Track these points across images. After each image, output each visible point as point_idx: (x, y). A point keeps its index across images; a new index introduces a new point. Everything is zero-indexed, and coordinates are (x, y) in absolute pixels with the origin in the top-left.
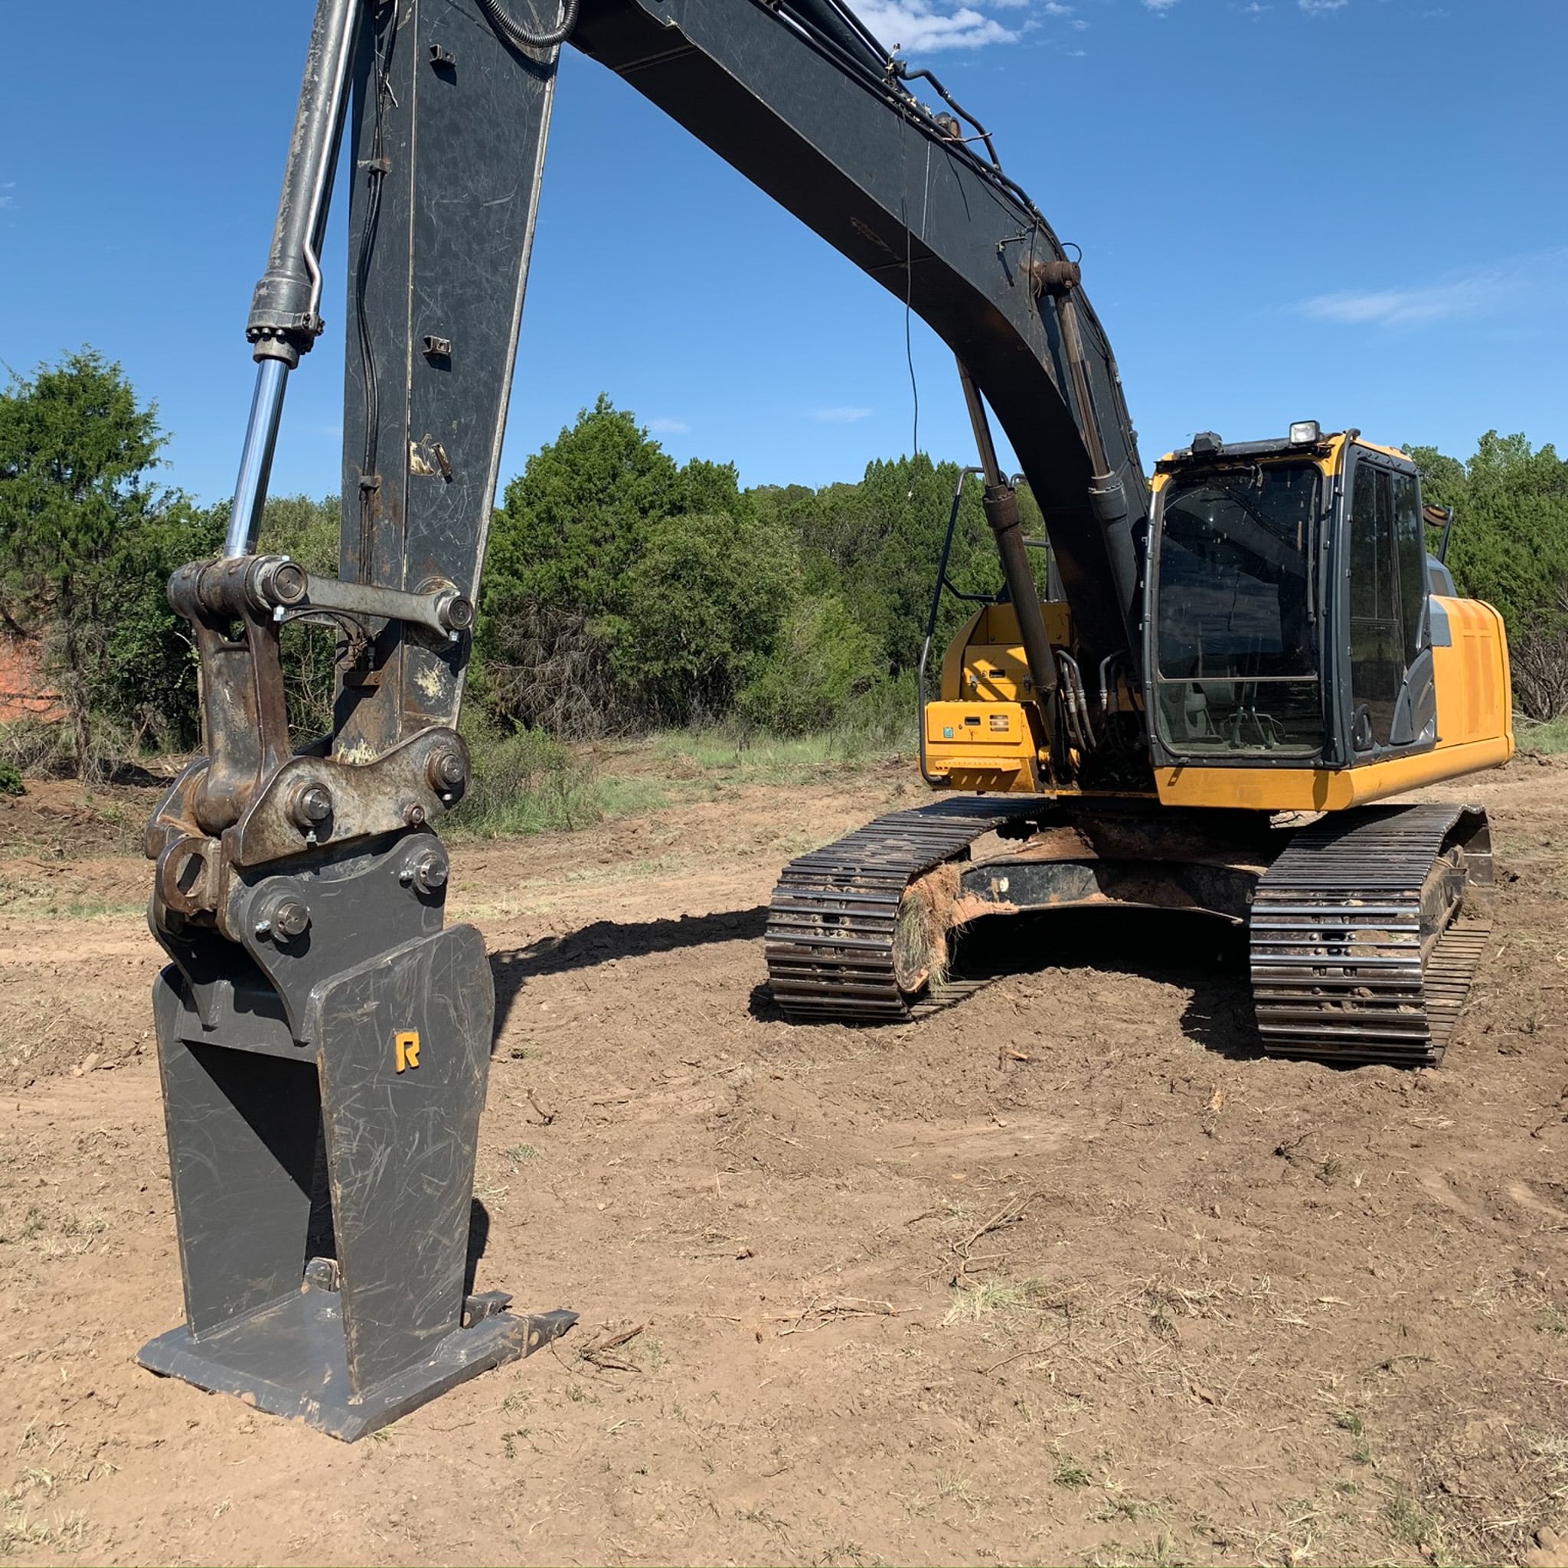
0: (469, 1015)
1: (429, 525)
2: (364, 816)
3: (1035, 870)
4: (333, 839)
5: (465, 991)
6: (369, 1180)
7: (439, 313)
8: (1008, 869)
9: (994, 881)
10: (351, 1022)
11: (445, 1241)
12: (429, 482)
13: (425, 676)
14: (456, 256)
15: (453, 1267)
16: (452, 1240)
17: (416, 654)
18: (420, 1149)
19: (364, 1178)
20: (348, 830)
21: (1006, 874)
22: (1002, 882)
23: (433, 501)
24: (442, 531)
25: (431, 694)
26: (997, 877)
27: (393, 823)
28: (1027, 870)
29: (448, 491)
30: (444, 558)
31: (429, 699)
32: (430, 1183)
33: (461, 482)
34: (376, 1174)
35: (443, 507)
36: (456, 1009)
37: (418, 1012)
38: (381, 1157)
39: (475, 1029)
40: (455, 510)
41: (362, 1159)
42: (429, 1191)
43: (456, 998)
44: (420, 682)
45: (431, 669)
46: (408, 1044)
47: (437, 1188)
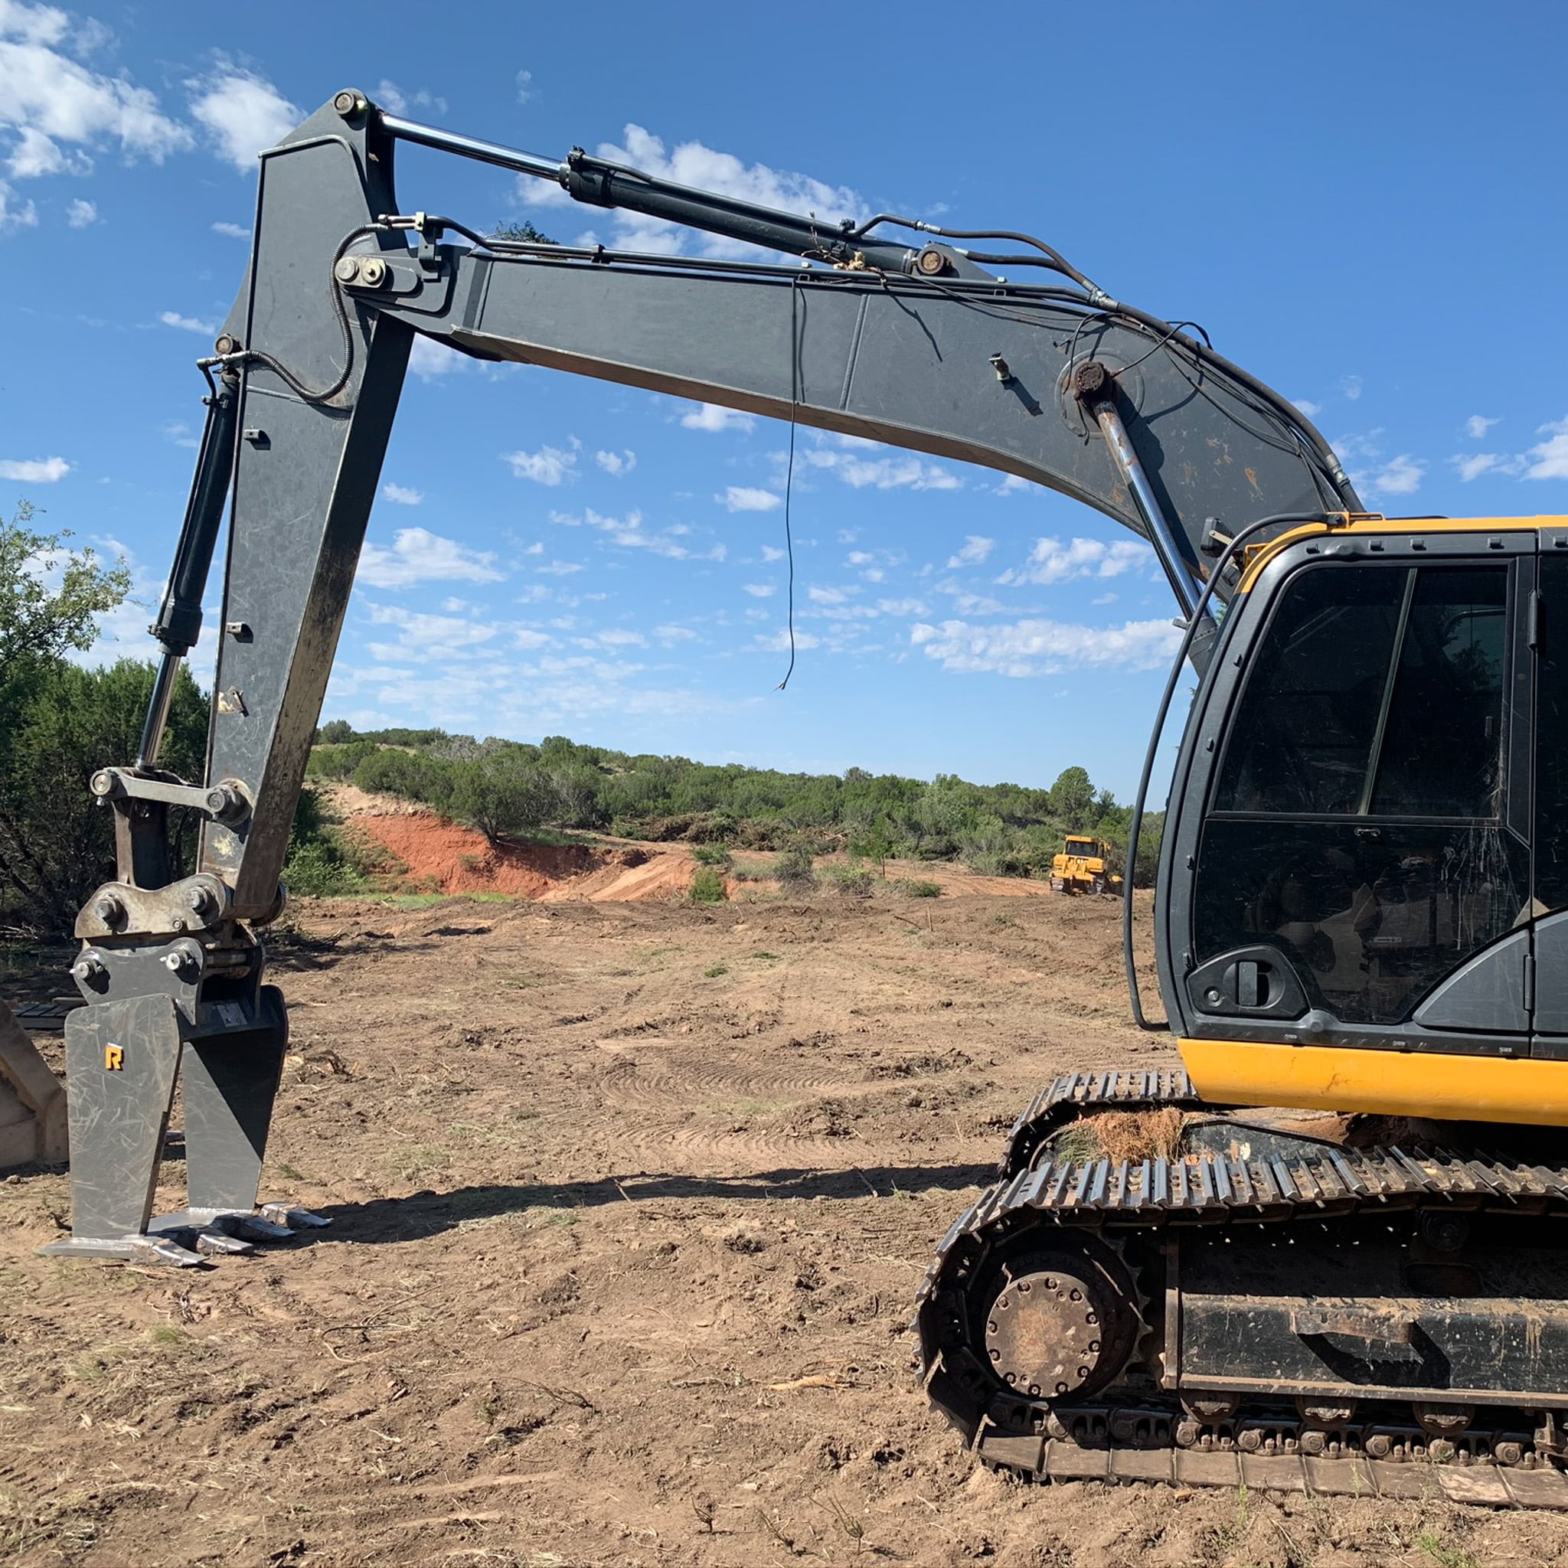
0: (159, 1049)
1: (229, 745)
2: (148, 921)
3: (1284, 1142)
4: (127, 931)
5: (158, 1034)
6: (87, 1124)
7: (247, 605)
8: (1251, 1133)
9: (1234, 1143)
10: (82, 1031)
11: (133, 1178)
12: (231, 717)
13: (220, 842)
14: (262, 565)
15: (137, 1196)
16: (138, 1180)
17: (214, 828)
18: (120, 1119)
19: (84, 1122)
20: (137, 928)
21: (1248, 1139)
22: (1242, 1148)
23: (233, 729)
24: (238, 749)
25: (223, 853)
26: (1238, 1139)
27: (168, 928)
28: (1273, 1140)
29: (245, 723)
30: (239, 765)
31: (223, 856)
32: (126, 1141)
33: (255, 715)
34: (92, 1121)
35: (240, 733)
36: (150, 1042)
37: (125, 1036)
38: (95, 1114)
39: (165, 1059)
40: (249, 734)
41: (84, 1111)
42: (125, 1145)
43: (150, 1037)
44: (216, 845)
45: (225, 837)
46: (113, 1055)
47: (130, 1145)
